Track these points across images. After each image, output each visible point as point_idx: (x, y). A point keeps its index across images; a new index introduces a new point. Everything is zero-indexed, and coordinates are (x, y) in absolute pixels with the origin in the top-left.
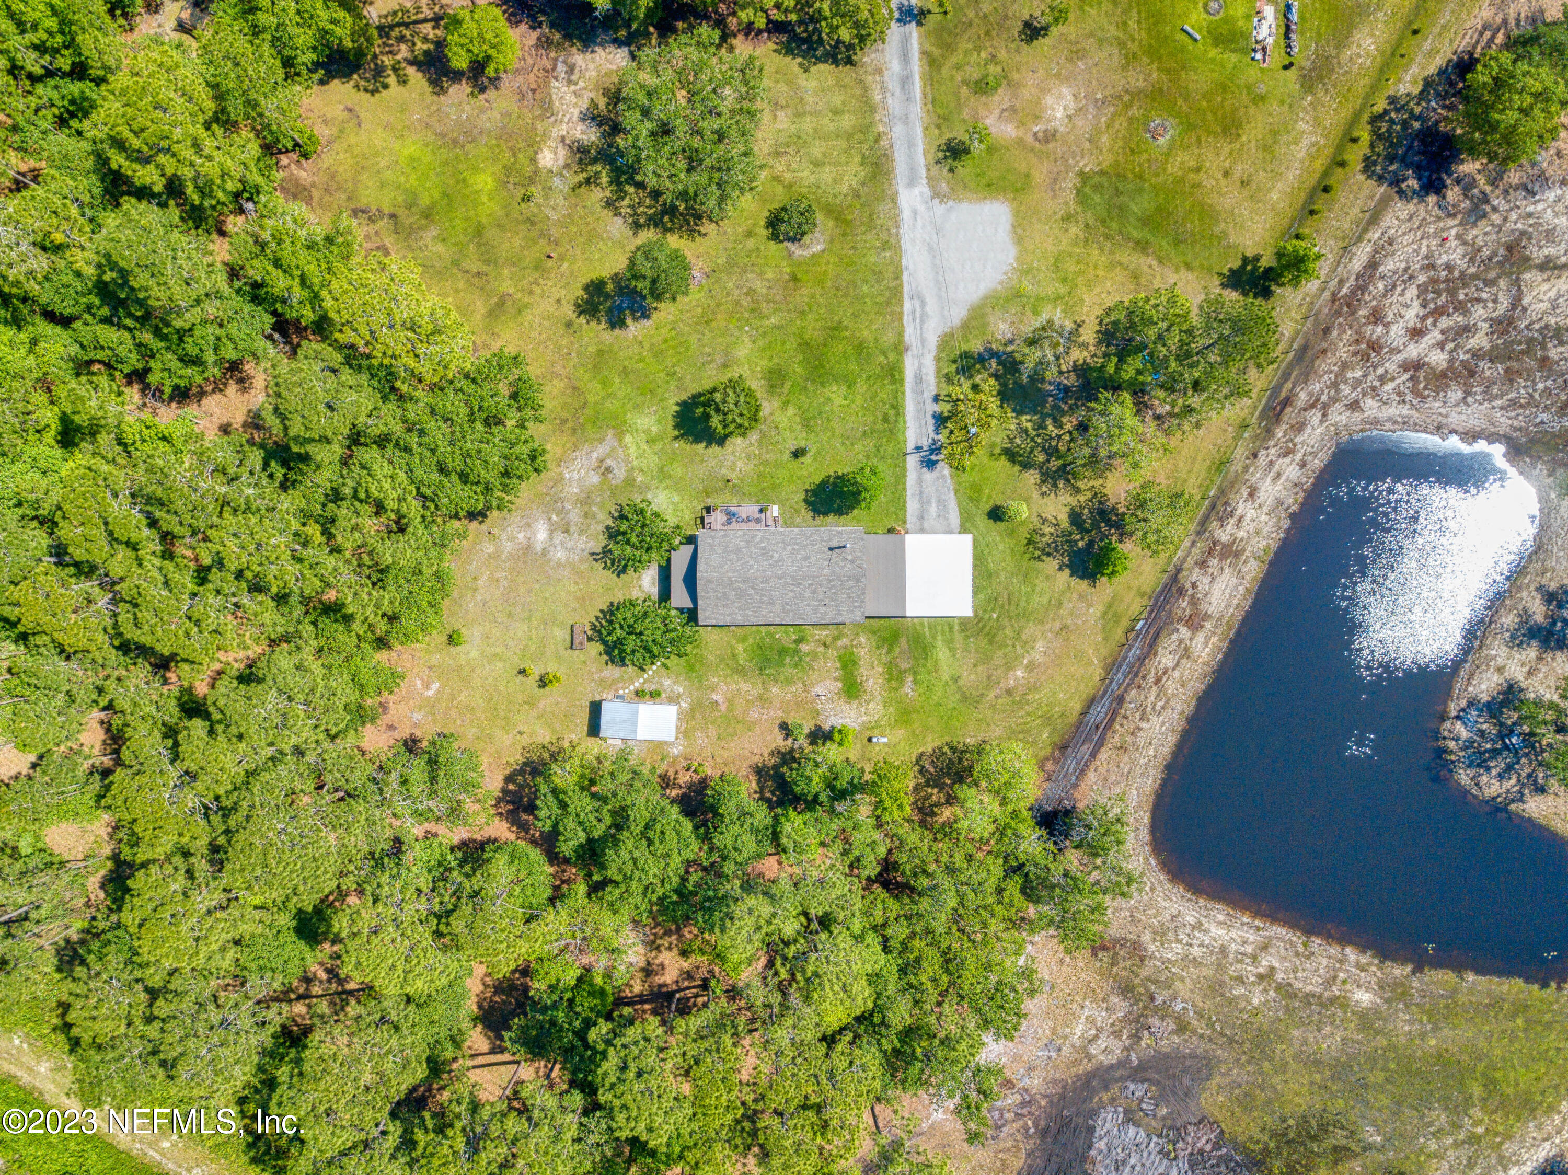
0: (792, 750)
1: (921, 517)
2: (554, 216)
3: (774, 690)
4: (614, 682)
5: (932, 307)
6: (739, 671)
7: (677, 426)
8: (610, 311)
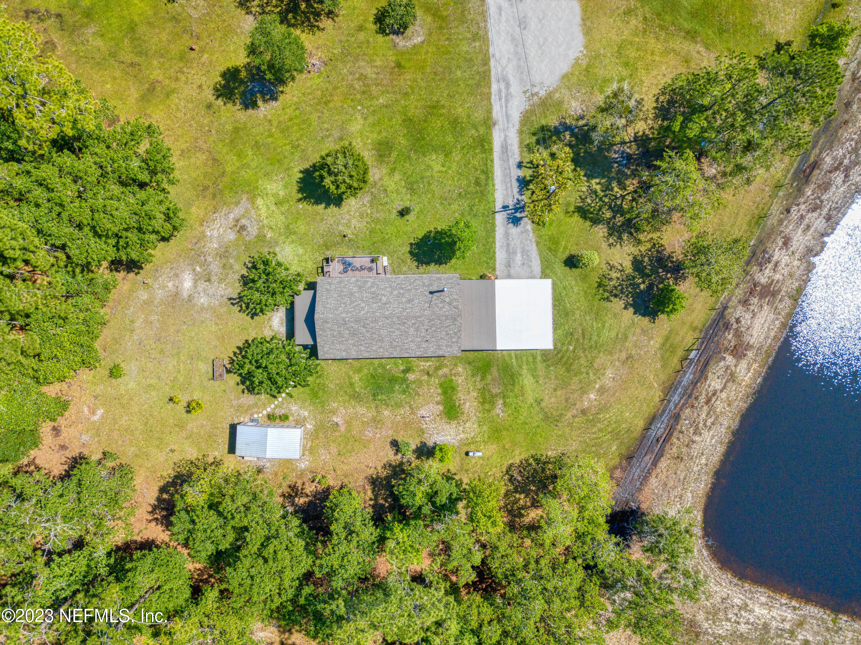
0: (401, 464)
1: (508, 265)
2: (195, 15)
3: (386, 413)
4: (250, 407)
5: (515, 88)
6: (356, 397)
7: (300, 190)
8: (243, 94)
